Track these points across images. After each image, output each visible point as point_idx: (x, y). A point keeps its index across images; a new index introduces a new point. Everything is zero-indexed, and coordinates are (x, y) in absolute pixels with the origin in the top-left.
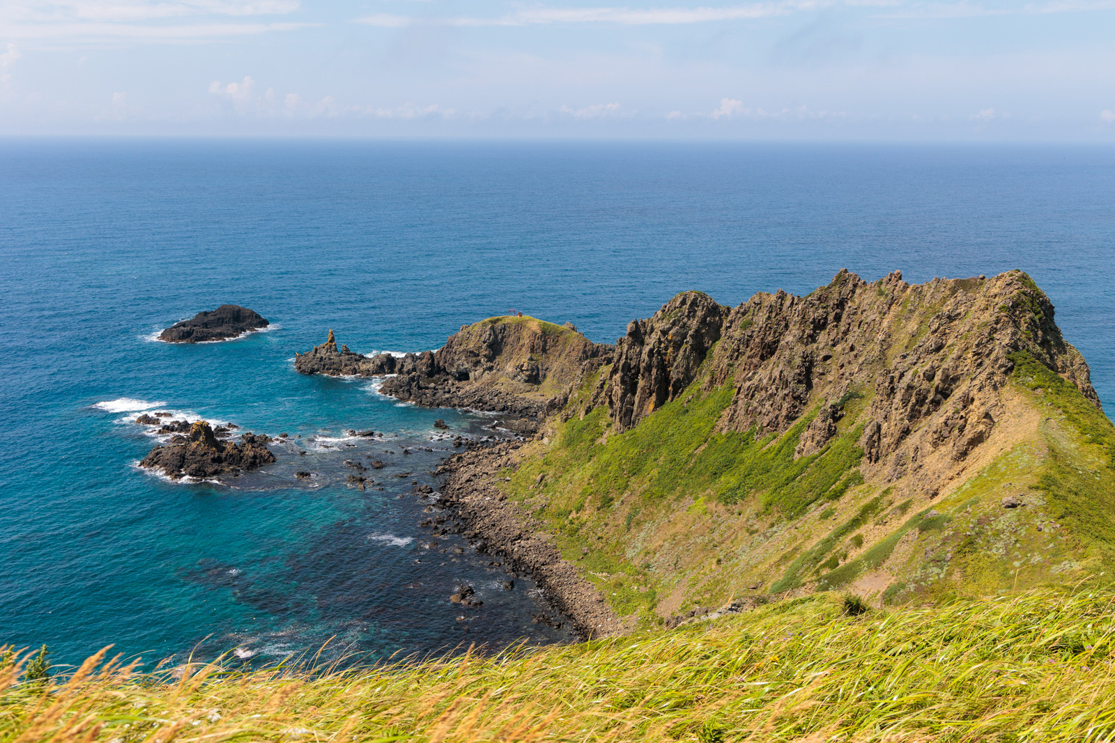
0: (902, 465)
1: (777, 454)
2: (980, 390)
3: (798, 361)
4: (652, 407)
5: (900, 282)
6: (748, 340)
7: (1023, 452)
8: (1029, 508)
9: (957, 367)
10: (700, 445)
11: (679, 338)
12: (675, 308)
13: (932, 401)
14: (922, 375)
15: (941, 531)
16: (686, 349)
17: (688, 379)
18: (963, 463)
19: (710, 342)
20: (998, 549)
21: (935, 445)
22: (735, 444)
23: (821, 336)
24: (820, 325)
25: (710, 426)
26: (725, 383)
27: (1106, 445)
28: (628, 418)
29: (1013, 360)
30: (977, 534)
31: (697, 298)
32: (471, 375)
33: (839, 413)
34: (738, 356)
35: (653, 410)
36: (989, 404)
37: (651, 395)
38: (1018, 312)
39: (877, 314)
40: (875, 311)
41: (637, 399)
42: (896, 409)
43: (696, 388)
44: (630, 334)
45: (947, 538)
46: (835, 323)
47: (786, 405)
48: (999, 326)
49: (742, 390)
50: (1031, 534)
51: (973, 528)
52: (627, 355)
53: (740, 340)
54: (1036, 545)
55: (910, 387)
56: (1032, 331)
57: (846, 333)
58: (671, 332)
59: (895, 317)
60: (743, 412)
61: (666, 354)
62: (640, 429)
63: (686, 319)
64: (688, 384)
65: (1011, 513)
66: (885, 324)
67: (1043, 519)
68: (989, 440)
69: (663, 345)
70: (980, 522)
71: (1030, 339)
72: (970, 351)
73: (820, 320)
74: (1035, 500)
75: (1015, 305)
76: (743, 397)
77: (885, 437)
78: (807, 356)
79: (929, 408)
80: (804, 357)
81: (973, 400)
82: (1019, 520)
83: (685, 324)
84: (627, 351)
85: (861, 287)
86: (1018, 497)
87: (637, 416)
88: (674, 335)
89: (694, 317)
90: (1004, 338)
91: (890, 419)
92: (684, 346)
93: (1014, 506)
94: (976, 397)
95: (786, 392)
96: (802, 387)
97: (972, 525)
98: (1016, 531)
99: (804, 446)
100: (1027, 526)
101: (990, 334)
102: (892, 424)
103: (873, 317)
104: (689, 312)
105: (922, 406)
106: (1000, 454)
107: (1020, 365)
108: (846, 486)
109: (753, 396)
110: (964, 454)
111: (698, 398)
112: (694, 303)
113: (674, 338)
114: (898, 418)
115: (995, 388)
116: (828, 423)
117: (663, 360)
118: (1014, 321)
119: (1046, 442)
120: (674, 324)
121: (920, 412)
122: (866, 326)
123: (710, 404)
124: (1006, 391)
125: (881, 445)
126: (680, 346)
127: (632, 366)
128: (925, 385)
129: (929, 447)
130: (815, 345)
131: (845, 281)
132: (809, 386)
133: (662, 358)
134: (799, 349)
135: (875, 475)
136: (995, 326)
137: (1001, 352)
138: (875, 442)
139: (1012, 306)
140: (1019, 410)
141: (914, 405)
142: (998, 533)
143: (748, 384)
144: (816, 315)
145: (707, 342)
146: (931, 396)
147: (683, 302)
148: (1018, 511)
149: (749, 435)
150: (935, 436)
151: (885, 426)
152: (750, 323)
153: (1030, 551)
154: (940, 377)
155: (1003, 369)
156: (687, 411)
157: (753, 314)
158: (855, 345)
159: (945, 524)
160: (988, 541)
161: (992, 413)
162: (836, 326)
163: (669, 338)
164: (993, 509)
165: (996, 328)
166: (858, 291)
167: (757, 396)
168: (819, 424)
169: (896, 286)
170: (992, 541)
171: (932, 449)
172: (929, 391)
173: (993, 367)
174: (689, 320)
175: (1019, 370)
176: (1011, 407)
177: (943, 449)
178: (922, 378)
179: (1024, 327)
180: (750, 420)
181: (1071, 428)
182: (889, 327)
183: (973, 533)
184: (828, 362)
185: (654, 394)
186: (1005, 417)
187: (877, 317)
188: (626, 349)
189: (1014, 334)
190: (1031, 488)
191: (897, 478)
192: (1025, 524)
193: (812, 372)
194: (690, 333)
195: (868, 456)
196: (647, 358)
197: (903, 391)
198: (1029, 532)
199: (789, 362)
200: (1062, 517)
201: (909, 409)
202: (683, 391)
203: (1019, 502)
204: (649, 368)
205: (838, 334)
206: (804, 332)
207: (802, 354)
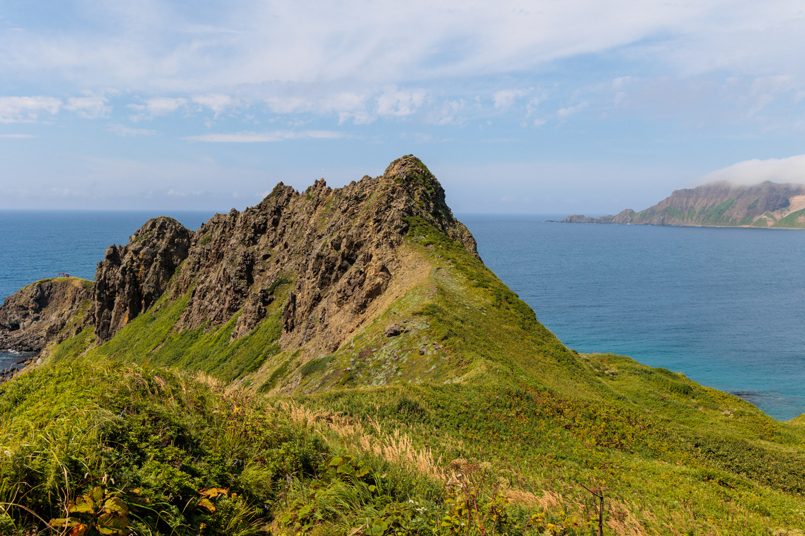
0: (311, 328)
1: (216, 341)
2: (377, 246)
3: (239, 259)
4: (126, 319)
5: (324, 187)
6: (207, 254)
7: (414, 294)
8: (411, 334)
9: (360, 234)
10: (159, 345)
11: (149, 257)
12: (147, 231)
13: (340, 268)
14: (330, 244)
15: (323, 373)
16: (156, 266)
17: (159, 293)
18: (363, 315)
19: (179, 260)
20: (378, 381)
21: (340, 304)
22: (187, 340)
23: (261, 239)
24: (260, 230)
25: (169, 327)
26: (188, 292)
27: (490, 289)
28: (105, 331)
29: (407, 222)
30: (358, 368)
31: (166, 222)
32: (21, 325)
33: (269, 297)
34: (199, 268)
35: (128, 322)
36: (386, 259)
37: (126, 310)
38: (411, 185)
39: (306, 215)
40: (304, 212)
41: (113, 314)
42: (308, 278)
43: (164, 299)
44: (108, 257)
45: (327, 378)
46: (273, 228)
47: (228, 298)
48: (395, 196)
49: (196, 293)
50: (413, 360)
51: (354, 363)
52: (105, 276)
53: (200, 254)
54: (418, 370)
55: (319, 257)
56: (425, 201)
57: (282, 235)
58: (141, 252)
59: (320, 215)
60: (196, 312)
61: (138, 272)
62: (115, 339)
63: (155, 241)
64: (159, 297)
65: (394, 342)
66: (312, 221)
67: (426, 343)
68: (387, 292)
69: (135, 264)
70: (362, 355)
71: (423, 208)
72: (371, 219)
73: (260, 225)
74: (418, 325)
75: (409, 179)
76: (197, 298)
77: (300, 306)
78: (248, 256)
79: (337, 275)
80: (246, 256)
81: (371, 256)
82: (401, 347)
83: (154, 245)
84: (106, 272)
85: (295, 197)
86: (402, 324)
87: (113, 329)
88: (144, 254)
89: (163, 238)
90: (400, 204)
91: (304, 289)
92: (154, 263)
93: (396, 333)
94: (373, 254)
95: (228, 286)
96: (243, 283)
97: (352, 360)
98: (399, 358)
99: (238, 329)
100: (410, 352)
101: (387, 202)
102: (306, 293)
103: (302, 217)
104: (159, 234)
105: (331, 274)
106: (394, 302)
107: (414, 226)
108: (265, 358)
109: (204, 296)
110: (363, 307)
111: (165, 307)
112: (163, 226)
113: (145, 256)
114: (310, 287)
115: (392, 245)
116: (258, 306)
117: (135, 277)
118: (408, 191)
119: (436, 284)
120: (144, 244)
121: (330, 280)
122: (297, 225)
123: (173, 310)
124: (402, 250)
125: (297, 314)
126: (151, 264)
127: (110, 285)
128: (333, 253)
129: (334, 307)
130: (256, 247)
131: (281, 191)
132: (250, 281)
133: (134, 275)
134: (241, 249)
135: (289, 343)
136: (391, 195)
137: (396, 214)
138: (290, 312)
139: (406, 179)
140: (413, 263)
141: (324, 273)
142: (379, 365)
143: (201, 286)
144: (256, 221)
145: (176, 259)
146: (338, 263)
147: (153, 226)
148: (401, 338)
149: (199, 331)
150: (340, 296)
151: (299, 296)
152: (210, 240)
153: (412, 377)
154: (345, 244)
155: (399, 230)
156: (154, 319)
157: (212, 232)
158: (288, 242)
159: (328, 364)
160: (369, 375)
161: (389, 267)
162: (275, 230)
163: (141, 257)
164: (376, 340)
165: (392, 197)
166: (292, 200)
167: (208, 296)
168: (250, 308)
169: (321, 190)
170: (373, 374)
171: (337, 308)
172: (337, 259)
173: (389, 228)
174: (159, 241)
175: (412, 230)
176: (406, 262)
177: (347, 307)
178: (330, 247)
179: (417, 198)
180: (201, 318)
181: (459, 275)
182: (315, 224)
183: (354, 367)
184: (268, 260)
185: (128, 308)
186: (401, 271)
187: (305, 216)
188: (104, 271)
189: (408, 201)
190: (414, 314)
191: (307, 341)
192: (407, 351)
193: (253, 270)
194: (160, 251)
195: (285, 326)
196: (120, 276)
197: (313, 260)
198: (411, 357)
199: (232, 261)
200: (446, 338)
201: (319, 277)
202: (154, 303)
203: (402, 329)
204: (122, 285)
205: (276, 236)
206: (245, 235)
207: (243, 254)
